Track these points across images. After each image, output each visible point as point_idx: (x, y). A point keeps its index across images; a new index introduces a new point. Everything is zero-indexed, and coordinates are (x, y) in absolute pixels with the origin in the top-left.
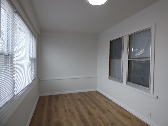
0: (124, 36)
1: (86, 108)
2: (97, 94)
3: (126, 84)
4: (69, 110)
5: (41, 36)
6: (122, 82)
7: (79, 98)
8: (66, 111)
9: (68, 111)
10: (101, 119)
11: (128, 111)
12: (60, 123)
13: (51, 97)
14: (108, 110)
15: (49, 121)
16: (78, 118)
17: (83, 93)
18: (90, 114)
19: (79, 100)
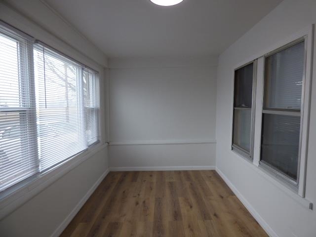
0: (257, 59)
1: (175, 203)
2: (210, 177)
3: (257, 164)
4: (144, 202)
5: (109, 69)
6: (251, 158)
7: (172, 180)
8: (137, 203)
9: (141, 203)
10: (192, 230)
11: (258, 223)
12: (117, 224)
13: (126, 173)
14: (215, 215)
15: (104, 217)
16: (151, 219)
17: (186, 172)
18: (177, 215)
19: (171, 185)
